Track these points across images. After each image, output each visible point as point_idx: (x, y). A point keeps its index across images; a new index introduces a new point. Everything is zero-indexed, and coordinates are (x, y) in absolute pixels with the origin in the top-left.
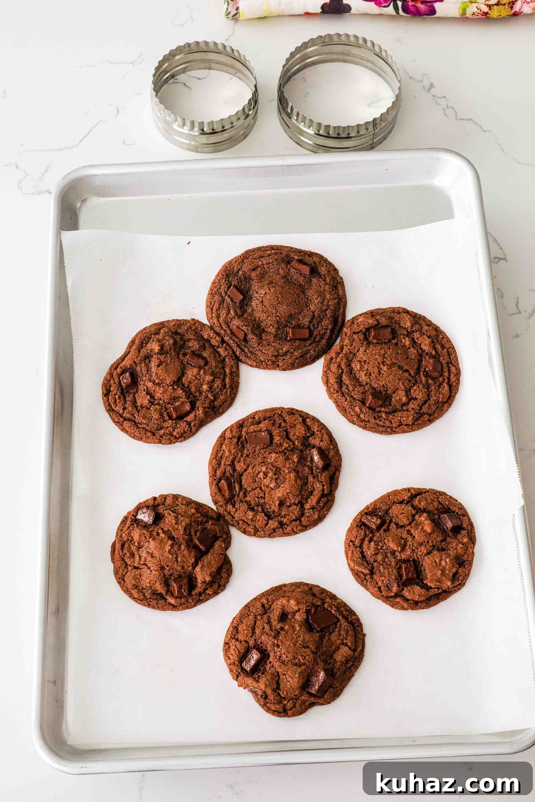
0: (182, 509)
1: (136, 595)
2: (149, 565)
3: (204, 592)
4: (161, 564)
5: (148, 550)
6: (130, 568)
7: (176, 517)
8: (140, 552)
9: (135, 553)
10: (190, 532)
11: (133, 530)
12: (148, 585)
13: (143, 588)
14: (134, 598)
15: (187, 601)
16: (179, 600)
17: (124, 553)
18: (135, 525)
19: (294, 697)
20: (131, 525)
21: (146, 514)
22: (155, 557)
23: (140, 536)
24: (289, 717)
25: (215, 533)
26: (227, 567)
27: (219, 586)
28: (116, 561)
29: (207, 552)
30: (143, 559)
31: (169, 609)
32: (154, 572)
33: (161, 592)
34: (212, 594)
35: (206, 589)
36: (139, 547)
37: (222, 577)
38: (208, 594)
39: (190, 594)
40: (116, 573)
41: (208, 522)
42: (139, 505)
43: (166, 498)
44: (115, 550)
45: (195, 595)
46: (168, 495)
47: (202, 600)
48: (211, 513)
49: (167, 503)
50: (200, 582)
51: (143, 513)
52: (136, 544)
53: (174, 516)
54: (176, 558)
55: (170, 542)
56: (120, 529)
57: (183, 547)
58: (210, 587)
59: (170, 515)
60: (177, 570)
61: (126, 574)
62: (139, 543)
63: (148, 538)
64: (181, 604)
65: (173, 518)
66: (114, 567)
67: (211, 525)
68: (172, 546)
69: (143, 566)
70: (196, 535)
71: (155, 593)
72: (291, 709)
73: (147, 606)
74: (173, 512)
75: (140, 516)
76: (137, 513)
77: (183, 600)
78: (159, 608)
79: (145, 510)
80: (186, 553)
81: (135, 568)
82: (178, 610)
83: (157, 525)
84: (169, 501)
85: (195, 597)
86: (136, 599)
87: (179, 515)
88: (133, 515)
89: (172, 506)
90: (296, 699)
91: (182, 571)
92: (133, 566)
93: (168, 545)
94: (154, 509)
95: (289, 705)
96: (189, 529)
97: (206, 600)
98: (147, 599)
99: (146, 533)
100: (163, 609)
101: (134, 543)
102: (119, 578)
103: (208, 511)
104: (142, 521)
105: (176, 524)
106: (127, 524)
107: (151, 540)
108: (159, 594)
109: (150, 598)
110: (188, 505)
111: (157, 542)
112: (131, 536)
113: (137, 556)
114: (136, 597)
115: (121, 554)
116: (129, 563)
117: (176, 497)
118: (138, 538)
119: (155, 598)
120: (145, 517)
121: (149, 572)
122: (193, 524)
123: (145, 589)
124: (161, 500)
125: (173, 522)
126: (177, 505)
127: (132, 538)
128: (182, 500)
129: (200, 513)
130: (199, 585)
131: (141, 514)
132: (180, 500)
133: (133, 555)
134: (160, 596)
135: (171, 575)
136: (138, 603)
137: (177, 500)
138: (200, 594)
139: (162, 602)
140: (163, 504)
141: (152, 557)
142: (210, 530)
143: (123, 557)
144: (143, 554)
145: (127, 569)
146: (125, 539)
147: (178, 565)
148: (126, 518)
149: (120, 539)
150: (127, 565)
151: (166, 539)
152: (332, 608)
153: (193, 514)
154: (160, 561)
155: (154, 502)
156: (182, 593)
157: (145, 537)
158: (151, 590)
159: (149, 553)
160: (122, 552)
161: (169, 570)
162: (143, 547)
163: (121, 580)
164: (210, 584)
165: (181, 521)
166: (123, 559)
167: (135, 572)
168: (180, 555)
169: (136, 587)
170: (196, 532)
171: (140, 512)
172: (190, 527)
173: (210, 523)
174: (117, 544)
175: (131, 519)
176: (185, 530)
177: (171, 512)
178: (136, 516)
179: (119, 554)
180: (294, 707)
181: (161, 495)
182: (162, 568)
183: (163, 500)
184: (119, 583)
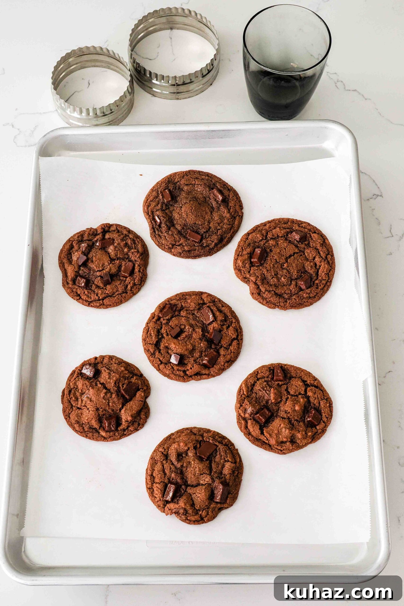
0: (114, 367)
1: (77, 428)
2: (88, 407)
3: (127, 428)
4: (97, 407)
5: (88, 396)
6: (74, 408)
7: (109, 373)
8: (83, 397)
9: (79, 398)
10: (119, 385)
11: (78, 380)
12: (87, 421)
13: (83, 424)
14: (76, 431)
15: (114, 434)
16: (108, 433)
17: (70, 397)
18: (80, 377)
19: (206, 507)
20: (77, 377)
21: (88, 370)
22: (92, 401)
23: (83, 385)
24: (206, 523)
25: (137, 386)
26: (145, 411)
27: (139, 424)
28: (64, 403)
29: (130, 400)
30: (84, 402)
31: (101, 440)
32: (91, 412)
33: (96, 427)
34: (133, 430)
35: (128, 427)
36: (82, 394)
37: (141, 418)
38: (130, 430)
39: (117, 430)
40: (64, 411)
41: (133, 378)
42: (84, 362)
43: (104, 358)
44: (64, 395)
45: (121, 430)
46: (105, 356)
47: (126, 434)
48: (136, 371)
49: (104, 362)
50: (124, 421)
51: (87, 369)
52: (80, 391)
53: (108, 372)
54: (109, 403)
55: (104, 391)
56: (69, 380)
57: (114, 396)
58: (132, 425)
59: (105, 371)
60: (109, 411)
61: (71, 412)
62: (82, 390)
63: (88, 387)
64: (110, 437)
65: (107, 374)
66: (63, 407)
67: (135, 380)
68: (106, 393)
69: (84, 408)
70: (123, 387)
71: (91, 428)
72: (206, 517)
73: (85, 437)
74: (108, 369)
75: (84, 371)
76: (82, 368)
77: (111, 433)
78: (94, 439)
79: (88, 367)
80: (116, 400)
81: (78, 408)
82: (108, 441)
83: (96, 379)
84: (106, 361)
85: (121, 432)
86: (77, 431)
87: (112, 371)
88: (79, 370)
89: (108, 365)
90: (208, 508)
91: (112, 413)
92: (77, 407)
93: (103, 392)
94: (95, 366)
95: (204, 514)
96: (119, 383)
97: (129, 435)
98: (86, 432)
99: (87, 383)
100: (97, 440)
101: (79, 390)
102: (66, 415)
103: (134, 370)
104: (85, 374)
105: (109, 378)
106: (74, 376)
107: (90, 388)
108: (94, 429)
109: (87, 431)
110: (119, 364)
111: (95, 390)
112: (77, 385)
113: (80, 400)
114: (78, 430)
115: (68, 397)
116: (74, 405)
117: (111, 358)
118: (81, 386)
119: (91, 431)
120: (88, 372)
121: (88, 412)
122: (121, 379)
123: (84, 424)
124: (100, 360)
125: (107, 377)
126: (112, 364)
127: (77, 386)
128: (115, 360)
129: (128, 370)
130: (124, 423)
131: (85, 369)
132: (114, 360)
133: (77, 399)
134: (95, 430)
135: (104, 415)
136: (79, 434)
137: (112, 360)
138: (124, 430)
139: (96, 435)
140: (102, 363)
141: (91, 401)
142: (134, 383)
143: (70, 400)
144: (84, 399)
145: (73, 409)
146: (72, 387)
147: (109, 408)
148: (74, 372)
149: (68, 386)
150: (72, 406)
151: (102, 389)
152: (209, 439)
153: (122, 371)
154: (96, 404)
155: (95, 361)
156: (111, 428)
157: (87, 386)
158: (88, 425)
159: (88, 398)
160: (69, 396)
161: (103, 411)
162: (84, 393)
163: (67, 417)
164: (132, 423)
165: (113, 376)
166: (70, 402)
167: (78, 411)
168: (111, 401)
169: (78, 422)
170: (123, 384)
171: (84, 368)
172: (119, 381)
173: (135, 378)
174: (66, 390)
175: (77, 372)
176: (115, 383)
177: (106, 369)
178: (81, 371)
179: (67, 398)
180: (208, 514)
181: (100, 356)
182: (97, 409)
183: (102, 359)
184: (66, 419)
